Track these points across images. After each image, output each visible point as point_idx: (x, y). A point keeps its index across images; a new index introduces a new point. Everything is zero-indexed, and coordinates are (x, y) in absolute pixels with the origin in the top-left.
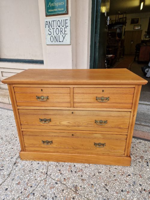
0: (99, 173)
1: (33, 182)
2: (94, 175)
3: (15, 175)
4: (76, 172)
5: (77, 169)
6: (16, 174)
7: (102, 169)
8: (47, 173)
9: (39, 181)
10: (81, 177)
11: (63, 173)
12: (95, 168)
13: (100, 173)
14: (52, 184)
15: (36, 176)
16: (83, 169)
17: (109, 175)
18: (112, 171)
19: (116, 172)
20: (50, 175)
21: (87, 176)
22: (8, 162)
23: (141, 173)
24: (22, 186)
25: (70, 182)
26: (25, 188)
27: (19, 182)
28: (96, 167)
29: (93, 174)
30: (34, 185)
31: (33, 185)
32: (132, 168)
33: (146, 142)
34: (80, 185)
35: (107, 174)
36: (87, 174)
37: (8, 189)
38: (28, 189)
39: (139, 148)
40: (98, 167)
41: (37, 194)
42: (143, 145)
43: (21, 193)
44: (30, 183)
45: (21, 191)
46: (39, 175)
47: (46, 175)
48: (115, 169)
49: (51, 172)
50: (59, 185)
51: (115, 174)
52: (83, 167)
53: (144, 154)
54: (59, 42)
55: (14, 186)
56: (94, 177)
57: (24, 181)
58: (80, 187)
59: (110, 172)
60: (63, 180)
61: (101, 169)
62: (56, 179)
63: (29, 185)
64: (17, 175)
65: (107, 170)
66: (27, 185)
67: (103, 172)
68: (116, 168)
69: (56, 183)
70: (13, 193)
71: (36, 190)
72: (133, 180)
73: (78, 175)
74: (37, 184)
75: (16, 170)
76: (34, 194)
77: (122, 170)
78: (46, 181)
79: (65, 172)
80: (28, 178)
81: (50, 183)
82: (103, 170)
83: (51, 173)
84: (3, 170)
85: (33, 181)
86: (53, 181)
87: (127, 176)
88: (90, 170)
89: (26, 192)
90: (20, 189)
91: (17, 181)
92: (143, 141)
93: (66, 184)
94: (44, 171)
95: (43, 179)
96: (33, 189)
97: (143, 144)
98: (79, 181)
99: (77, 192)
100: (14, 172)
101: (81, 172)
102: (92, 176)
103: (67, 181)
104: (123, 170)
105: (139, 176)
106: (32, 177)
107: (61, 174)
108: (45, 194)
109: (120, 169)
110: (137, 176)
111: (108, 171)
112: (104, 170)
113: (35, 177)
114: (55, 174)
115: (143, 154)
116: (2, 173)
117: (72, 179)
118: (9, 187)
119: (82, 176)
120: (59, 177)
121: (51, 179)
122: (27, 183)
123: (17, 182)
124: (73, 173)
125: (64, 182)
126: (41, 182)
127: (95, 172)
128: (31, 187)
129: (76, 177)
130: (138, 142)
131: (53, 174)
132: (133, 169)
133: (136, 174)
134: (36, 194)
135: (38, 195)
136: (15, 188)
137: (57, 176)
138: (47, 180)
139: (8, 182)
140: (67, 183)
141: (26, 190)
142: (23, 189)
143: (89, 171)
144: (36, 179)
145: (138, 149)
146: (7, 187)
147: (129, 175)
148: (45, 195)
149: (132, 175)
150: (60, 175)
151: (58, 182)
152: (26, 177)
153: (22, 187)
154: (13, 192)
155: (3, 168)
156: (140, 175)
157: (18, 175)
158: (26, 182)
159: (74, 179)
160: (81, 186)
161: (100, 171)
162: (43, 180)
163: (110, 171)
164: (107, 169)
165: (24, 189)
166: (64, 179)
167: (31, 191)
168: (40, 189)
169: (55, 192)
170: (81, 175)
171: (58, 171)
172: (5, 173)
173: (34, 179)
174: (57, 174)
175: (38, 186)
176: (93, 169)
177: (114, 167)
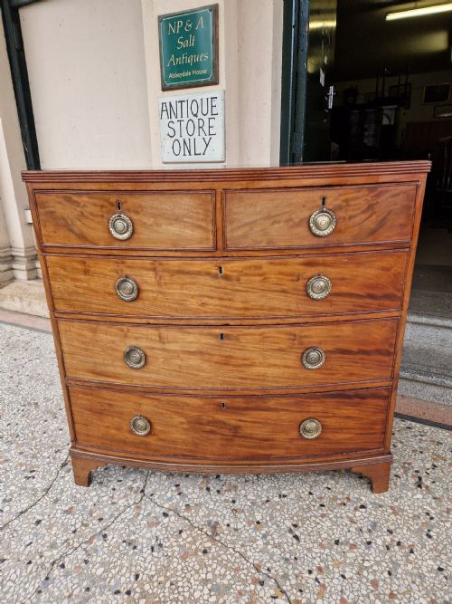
0: (280, 496)
1: (106, 510)
2: (267, 501)
3: (62, 491)
4: (218, 492)
5: (223, 485)
6: (65, 490)
7: (290, 489)
8: (142, 491)
9: (122, 509)
10: (231, 505)
11: (186, 492)
13: (284, 496)
14: (153, 515)
15: (115, 496)
16: (239, 485)
17: (308, 502)
18: (318, 493)
19: (327, 496)
20: (152, 495)
21: (249, 503)
22: (48, 460)
23: (396, 504)
24: (76, 516)
25: (201, 514)
26: (85, 522)
27: (71, 508)
28: (276, 483)
29: (265, 499)
30: (107, 517)
33: (427, 428)
34: (226, 522)
35: (302, 500)
36: (249, 497)
37: (43, 522)
38: (91, 525)
39: (401, 443)
41: (113, 538)
42: (416, 436)
43: (74, 532)
44: (98, 512)
45: (73, 529)
46: (122, 495)
47: (140, 495)
48: (326, 490)
49: (153, 487)
50: (173, 519)
51: (325, 501)
53: (414, 459)
54: (195, 154)
55: (58, 515)
56: (267, 505)
57: (83, 506)
58: (225, 528)
59: (311, 496)
60: (184, 508)
61: (287, 488)
62: (166, 506)
63: (94, 515)
64: (68, 490)
65: (304, 490)
66: (91, 515)
67: (292, 496)
68: (329, 489)
69: (165, 515)
70: (53, 532)
71: (112, 527)
72: (372, 519)
73: (223, 498)
74: (116, 514)
75: (66, 479)
76: (105, 536)
77: (344, 494)
78: (139, 508)
79: (190, 491)
80: (95, 499)
81: (149, 514)
82: (292, 492)
83: (155, 490)
84: (34, 477)
85: (105, 506)
86: (158, 509)
87: (356, 509)
88: (259, 488)
89: (85, 531)
90: (73, 523)
91: (66, 505)
92: (418, 425)
93: (190, 519)
94: (137, 484)
95: (131, 502)
96: (104, 524)
97: (417, 433)
98: (225, 512)
99: (218, 538)
100: (61, 483)
101: (234, 493)
102: (260, 504)
103: (193, 511)
104: (347, 493)
105: (390, 511)
106: (105, 499)
107: (179, 494)
108: (133, 537)
109: (341, 490)
110: (383, 511)
111: (307, 493)
112: (294, 491)
113: (112, 497)
114: (163, 493)
115: (410, 456)
116: (31, 486)
117: (207, 508)
118: (46, 517)
119: (234, 502)
120: (174, 501)
121: (152, 504)
122: (91, 510)
123: (67, 508)
124: (212, 493)
125: (186, 514)
126: (128, 510)
127: (271, 494)
128: (100, 520)
129: (217, 504)
130: (402, 426)
131: (158, 493)
133: (380, 506)
134: (109, 538)
135: (115, 540)
136: (60, 521)
137: (170, 499)
138: (143, 506)
139: (44, 505)
140: (194, 515)
141: (86, 525)
142: (80, 524)
143: (256, 492)
144: (113, 503)
145: (399, 445)
146: (40, 518)
147: (363, 507)
148: (132, 540)
149: (370, 506)
150: (178, 497)
151: (171, 513)
152: (89, 498)
153: (78, 519)
154: (55, 528)
155: (34, 474)
156: (392, 508)
157: (69, 493)
158: (89, 508)
159: (211, 507)
160: (228, 525)
161: (284, 492)
162: (133, 507)
163: (310, 493)
164: (305, 488)
165: (83, 524)
166: (187, 505)
167: (99, 530)
168: (122, 526)
169: (158, 534)
170: (231, 500)
171: (174, 488)
172: (39, 485)
173: (110, 502)
174: (169, 495)
175: (119, 519)
176: (266, 487)
177: (325, 486)
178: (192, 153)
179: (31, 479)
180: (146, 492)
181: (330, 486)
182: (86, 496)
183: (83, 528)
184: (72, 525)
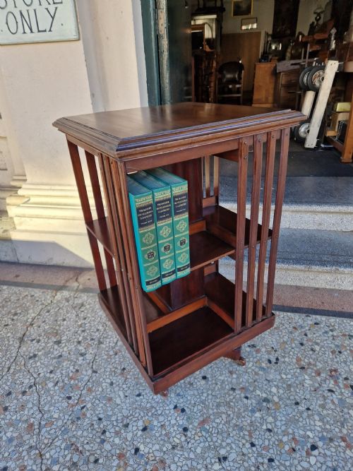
0: (219, 459)
5: (147, 463)
7: (228, 444)
12: (207, 444)
13: (225, 458)
16: (166, 457)
17: (254, 461)
18: (260, 442)
19: (271, 443)
28: (209, 439)
32: (317, 418)
33: (332, 320)
35: (246, 458)
40: (215, 439)
42: (327, 333)
48: (268, 433)
52: (165, 449)
53: (338, 363)
54: (39, 31)
59: (254, 449)
61: (224, 444)
65: (244, 441)
67: (232, 456)
68: (270, 430)
77: (288, 434)
82: (231, 448)
87: (308, 454)
88: (192, 456)
92: (324, 318)
97: (327, 329)
104: (290, 431)
105: (343, 444)
109: (283, 428)
110: (336, 448)
111: (248, 445)
112: (233, 446)
115: (332, 360)
127: (208, 460)
130: (310, 322)
132: (320, 420)
143: (189, 463)
147: (313, 447)
149: (320, 444)
161: (223, 452)
164: (243, 438)
176: (199, 451)
177: (264, 427)
178: (35, 28)
181: (270, 427)
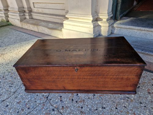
0: (102, 108)
1: (32, 104)
2: (96, 110)
3: (19, 93)
4: (76, 102)
5: (79, 99)
6: (20, 93)
7: (107, 105)
8: (47, 98)
9: (38, 104)
10: (81, 109)
11: (63, 100)
12: (100, 102)
13: (104, 108)
14: (48, 109)
16: (85, 100)
17: (115, 113)
18: (120, 109)
19: (124, 111)
20: (50, 100)
21: (88, 109)
22: (19, 80)
24: (21, 105)
25: (67, 112)
26: (23, 109)
27: (20, 101)
28: (101, 101)
29: (95, 108)
31: (31, 107)
32: (148, 111)
35: (112, 111)
36: (89, 106)
37: (9, 106)
40: (103, 101)
43: (18, 112)
44: (29, 105)
45: (18, 111)
46: (40, 98)
47: (46, 99)
48: (124, 107)
49: (52, 96)
50: (56, 112)
51: (123, 113)
52: (86, 97)
55: (15, 104)
56: (96, 111)
57: (24, 101)
59: (116, 110)
60: (61, 108)
61: (106, 104)
62: (55, 106)
63: (27, 106)
65: (114, 106)
67: (107, 108)
68: (125, 107)
69: (53, 110)
70: (11, 111)
71: (32, 112)
73: (78, 105)
74: (35, 106)
75: (22, 89)
77: (132, 111)
78: (44, 105)
79: (65, 100)
80: (30, 98)
81: (47, 109)
82: (108, 106)
83: (52, 98)
84: (12, 87)
85: (32, 103)
86: (51, 107)
88: (94, 103)
89: (22, 113)
93: (63, 114)
94: (46, 94)
95: (42, 102)
96: (29, 111)
98: (77, 112)
100: (20, 90)
101: (83, 103)
102: (93, 110)
103: (65, 110)
104: (134, 110)
106: (33, 99)
107: (61, 101)
109: (131, 108)
111: (115, 108)
112: (109, 106)
113: (36, 99)
114: (55, 99)
116: (10, 90)
117: (70, 109)
118: (10, 104)
119: (82, 108)
120: (58, 104)
121: (49, 104)
122: (27, 104)
124: (74, 102)
125: (61, 111)
126: (40, 106)
127: (98, 106)
128: (29, 108)
129: (75, 108)
131: (53, 99)
132: (149, 112)
136: (14, 107)
137: (57, 103)
138: (46, 105)
139: (11, 99)
140: (65, 112)
142: (21, 109)
143: (92, 104)
144: (36, 101)
146: (8, 104)
150: (60, 102)
151: (55, 109)
152: (27, 98)
153: (21, 107)
154: (12, 110)
155: (12, 85)
157: (21, 95)
158: (26, 102)
159: (72, 109)
161: (104, 106)
162: (42, 104)
163: (116, 108)
164: (114, 105)
166: (63, 107)
167: (26, 113)
168: (36, 113)
170: (81, 107)
171: (59, 98)
172: (13, 90)
173: (34, 101)
174: (57, 101)
175: (35, 110)
176: (96, 102)
177: (123, 105)
179: (11, 87)
180: (48, 98)
181: (126, 106)
182: (27, 97)
183: (22, 111)
184: (18, 109)
